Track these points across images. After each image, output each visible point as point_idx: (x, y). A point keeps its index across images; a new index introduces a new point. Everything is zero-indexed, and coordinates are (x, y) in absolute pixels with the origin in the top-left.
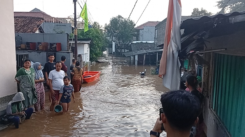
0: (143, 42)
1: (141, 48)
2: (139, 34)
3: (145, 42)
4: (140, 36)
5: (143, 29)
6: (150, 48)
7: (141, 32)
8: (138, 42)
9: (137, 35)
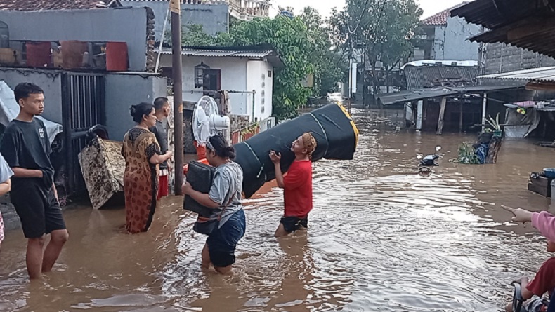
0: (444, 62)
1: (435, 80)
2: (434, 40)
3: (449, 63)
4: (436, 47)
5: (446, 25)
6: (463, 81)
7: (439, 32)
8: (426, 61)
9: (426, 42)
